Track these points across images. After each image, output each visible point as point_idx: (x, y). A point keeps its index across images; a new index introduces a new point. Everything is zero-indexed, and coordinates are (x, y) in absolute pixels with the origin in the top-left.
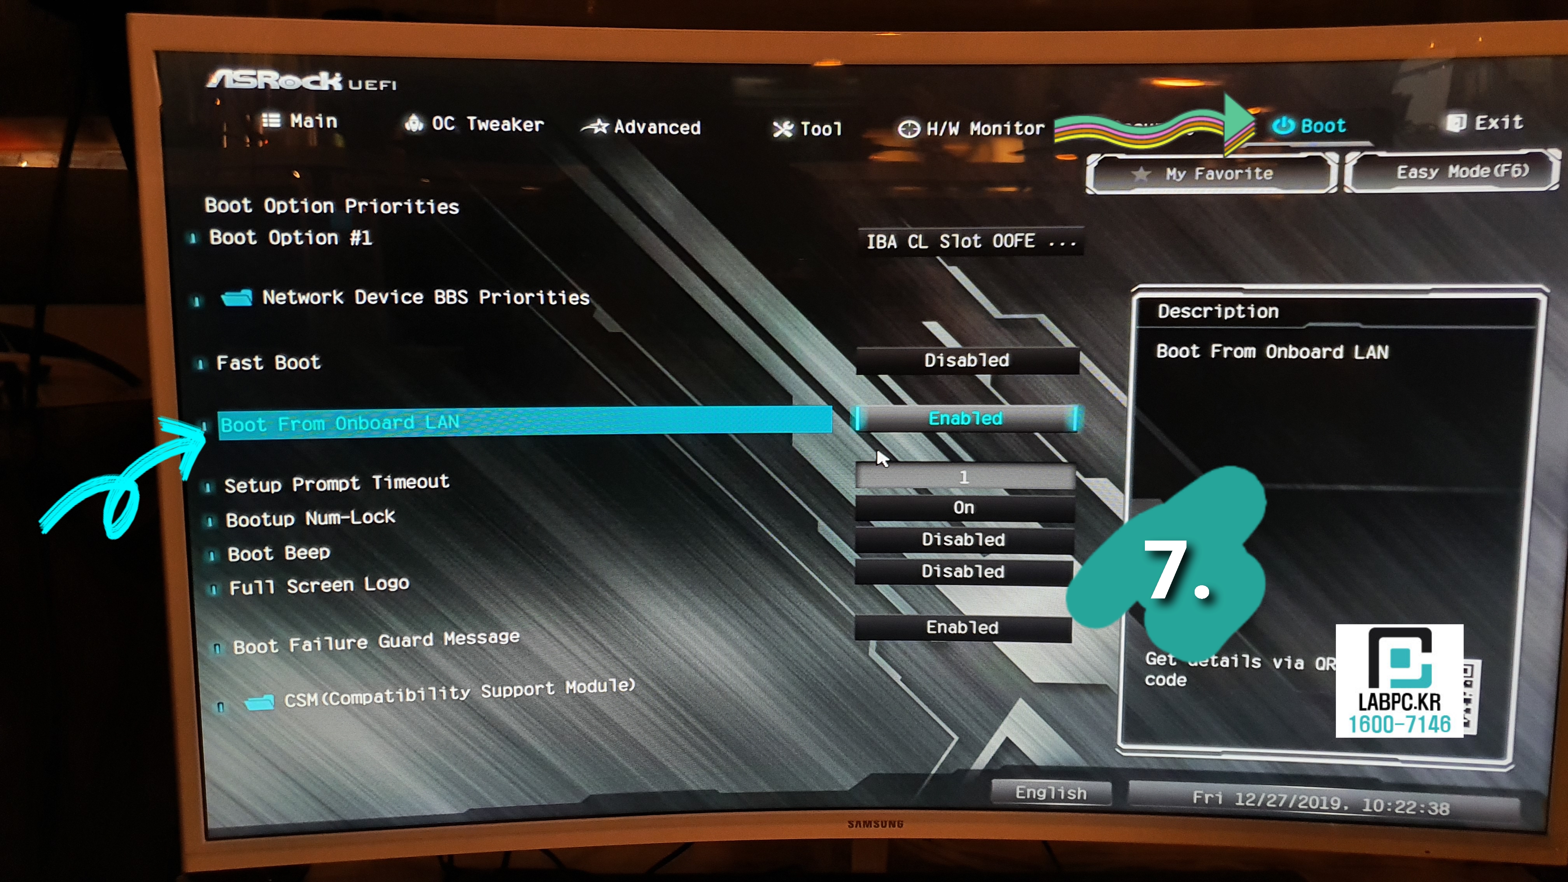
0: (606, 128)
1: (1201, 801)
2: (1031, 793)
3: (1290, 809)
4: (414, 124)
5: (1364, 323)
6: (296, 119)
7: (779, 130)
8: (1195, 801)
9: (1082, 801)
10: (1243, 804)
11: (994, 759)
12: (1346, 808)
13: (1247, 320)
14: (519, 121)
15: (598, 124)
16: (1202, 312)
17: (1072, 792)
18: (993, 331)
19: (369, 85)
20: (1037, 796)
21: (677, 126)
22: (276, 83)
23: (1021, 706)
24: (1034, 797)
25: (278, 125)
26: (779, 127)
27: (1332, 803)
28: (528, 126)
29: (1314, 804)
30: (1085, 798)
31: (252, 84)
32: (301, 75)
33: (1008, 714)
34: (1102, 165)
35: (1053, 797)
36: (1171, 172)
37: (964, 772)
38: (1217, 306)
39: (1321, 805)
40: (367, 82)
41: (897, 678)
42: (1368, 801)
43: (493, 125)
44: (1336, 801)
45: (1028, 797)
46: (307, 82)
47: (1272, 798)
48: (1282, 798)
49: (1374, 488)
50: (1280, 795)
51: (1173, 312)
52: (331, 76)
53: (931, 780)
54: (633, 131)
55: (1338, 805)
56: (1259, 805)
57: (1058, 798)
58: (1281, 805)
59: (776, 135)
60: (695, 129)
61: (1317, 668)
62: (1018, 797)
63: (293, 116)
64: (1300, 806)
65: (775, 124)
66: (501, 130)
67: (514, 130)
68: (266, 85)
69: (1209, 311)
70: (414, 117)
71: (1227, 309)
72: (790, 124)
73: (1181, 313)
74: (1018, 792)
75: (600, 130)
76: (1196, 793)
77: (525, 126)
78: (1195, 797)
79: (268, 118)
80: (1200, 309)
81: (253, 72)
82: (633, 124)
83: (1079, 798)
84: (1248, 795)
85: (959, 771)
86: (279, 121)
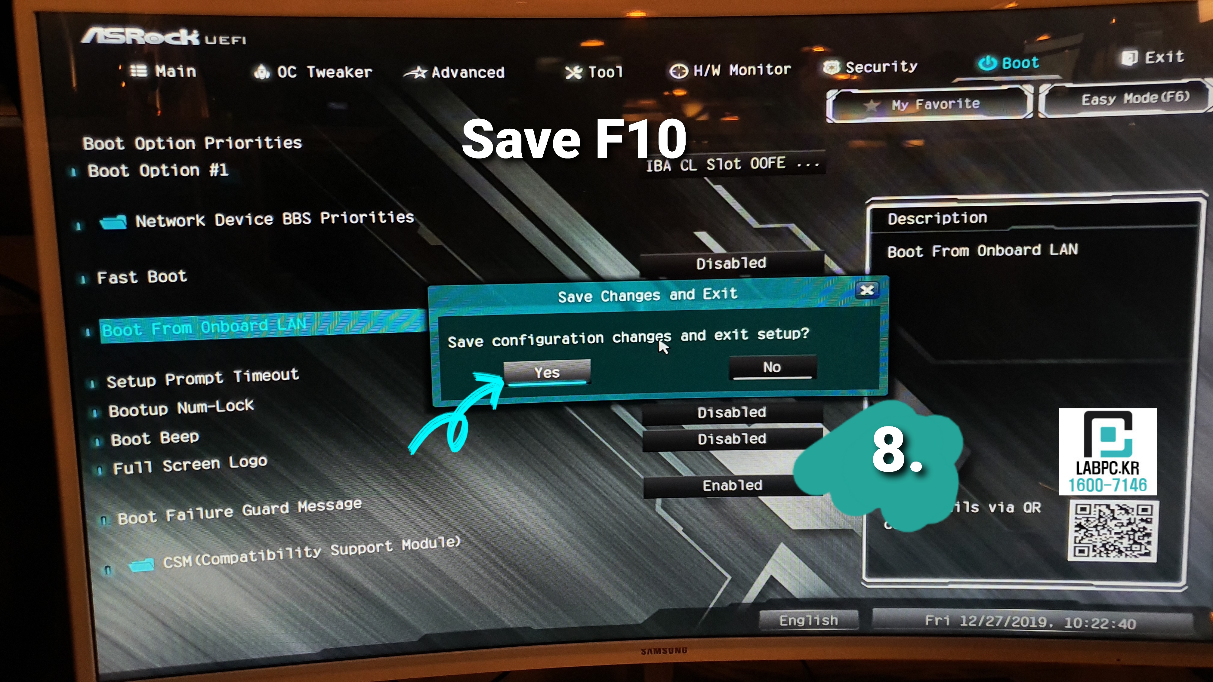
0: (425, 74)
1: (932, 623)
2: (792, 621)
3: (1005, 628)
4: (262, 73)
5: (1057, 225)
6: (160, 70)
7: (570, 73)
8: (927, 624)
9: (834, 626)
10: (966, 625)
11: (761, 594)
12: (1051, 626)
13: (962, 225)
14: (351, 69)
15: (418, 71)
16: (924, 219)
17: (826, 620)
18: (753, 238)
19: (223, 40)
20: (797, 624)
21: (485, 71)
22: (142, 39)
23: (783, 550)
24: (795, 624)
25: (145, 75)
26: (570, 71)
27: (1040, 622)
28: (359, 73)
29: (1025, 623)
30: (837, 624)
31: (121, 40)
32: (163, 32)
33: (771, 556)
34: (839, 100)
35: (810, 624)
36: (896, 104)
37: (735, 607)
38: (936, 214)
39: (1031, 623)
40: (221, 38)
41: (679, 529)
42: (1069, 619)
43: (329, 73)
44: (1042, 620)
45: (790, 624)
46: (168, 38)
47: (990, 619)
48: (999, 619)
49: (1069, 361)
50: (997, 617)
51: (901, 220)
52: (190, 33)
53: (710, 612)
54: (448, 76)
55: (1045, 623)
56: (980, 625)
57: (814, 625)
58: (997, 625)
59: (568, 77)
60: (500, 73)
61: (1025, 510)
62: (782, 624)
63: (157, 67)
64: (1013, 625)
65: (567, 68)
66: (336, 77)
67: (347, 76)
68: (134, 40)
69: (930, 218)
70: (262, 67)
71: (944, 216)
72: (579, 69)
73: (907, 221)
74: (781, 620)
75: (420, 75)
76: (927, 617)
77: (356, 73)
78: (927, 620)
79: (136, 69)
80: (922, 217)
81: (121, 30)
82: (447, 70)
83: (832, 624)
84: (970, 618)
85: (732, 605)
86: (145, 71)
